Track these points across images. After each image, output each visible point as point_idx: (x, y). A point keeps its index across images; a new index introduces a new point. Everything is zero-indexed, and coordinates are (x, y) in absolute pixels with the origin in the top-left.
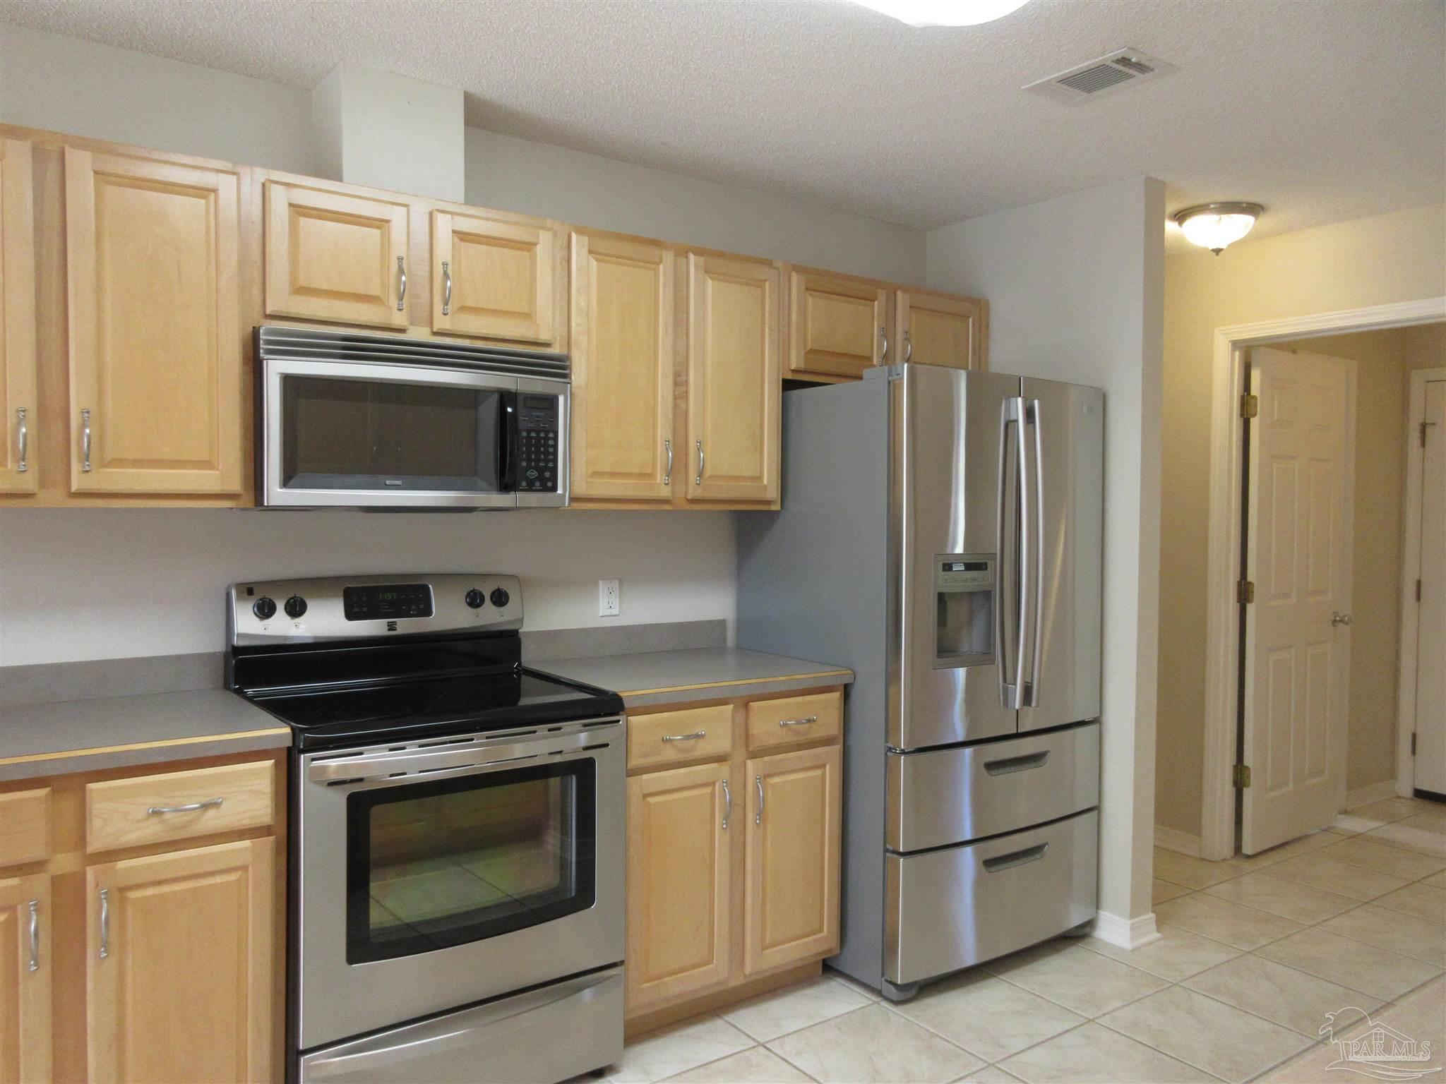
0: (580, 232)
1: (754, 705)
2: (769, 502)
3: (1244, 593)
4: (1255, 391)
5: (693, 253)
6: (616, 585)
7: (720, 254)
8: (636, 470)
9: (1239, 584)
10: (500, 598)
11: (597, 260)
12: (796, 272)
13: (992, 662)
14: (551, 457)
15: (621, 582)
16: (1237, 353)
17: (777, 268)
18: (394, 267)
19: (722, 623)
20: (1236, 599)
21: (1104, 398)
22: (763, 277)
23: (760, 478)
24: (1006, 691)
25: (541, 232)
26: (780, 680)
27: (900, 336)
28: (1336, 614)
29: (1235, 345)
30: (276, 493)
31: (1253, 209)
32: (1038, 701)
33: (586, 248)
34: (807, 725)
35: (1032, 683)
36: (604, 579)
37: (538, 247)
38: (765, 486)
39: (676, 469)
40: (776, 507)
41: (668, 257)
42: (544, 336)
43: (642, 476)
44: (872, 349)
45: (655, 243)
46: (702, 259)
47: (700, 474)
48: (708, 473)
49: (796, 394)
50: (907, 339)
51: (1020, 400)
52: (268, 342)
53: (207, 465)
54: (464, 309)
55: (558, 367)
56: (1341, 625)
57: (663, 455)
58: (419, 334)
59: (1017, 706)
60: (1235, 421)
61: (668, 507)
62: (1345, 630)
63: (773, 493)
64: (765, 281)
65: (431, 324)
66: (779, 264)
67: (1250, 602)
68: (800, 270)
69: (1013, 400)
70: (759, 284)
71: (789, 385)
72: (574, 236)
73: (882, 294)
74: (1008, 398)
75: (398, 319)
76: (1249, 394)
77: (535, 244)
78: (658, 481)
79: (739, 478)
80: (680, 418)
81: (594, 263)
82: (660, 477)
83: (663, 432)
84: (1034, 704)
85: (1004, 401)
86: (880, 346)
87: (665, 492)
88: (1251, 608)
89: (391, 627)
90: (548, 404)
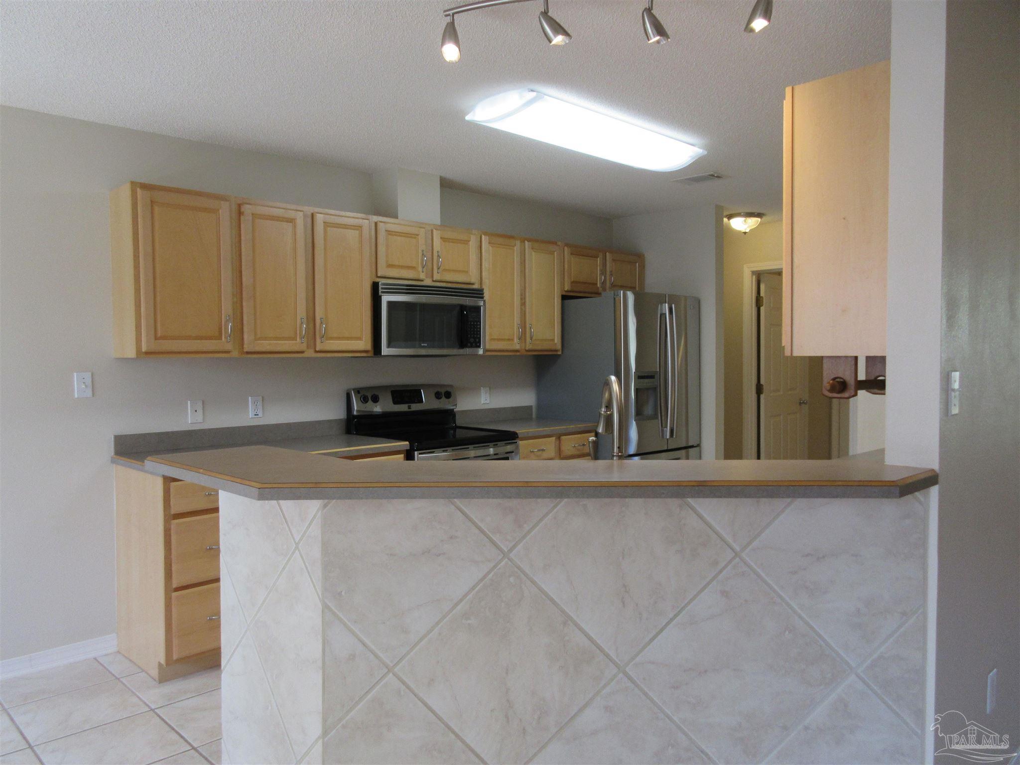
0: (485, 234)
1: (563, 438)
2: (556, 351)
3: (759, 389)
4: (762, 294)
5: (527, 240)
6: (488, 389)
7: (536, 241)
8: (507, 337)
9: (757, 385)
10: (448, 395)
11: (492, 246)
12: (567, 247)
13: (657, 418)
14: (479, 333)
15: (490, 389)
16: (754, 277)
17: (559, 246)
18: (420, 255)
19: (530, 408)
20: (755, 392)
21: (699, 302)
22: (555, 250)
23: (553, 340)
24: (663, 431)
25: (471, 236)
26: (572, 427)
27: (608, 273)
28: (800, 399)
29: (753, 273)
30: (385, 350)
31: (759, 215)
32: (676, 435)
33: (488, 241)
34: (582, 447)
35: (673, 427)
36: (483, 387)
37: (470, 242)
38: (556, 344)
39: (522, 337)
40: (560, 353)
41: (518, 243)
42: (473, 281)
43: (509, 340)
44: (597, 279)
45: (511, 237)
46: (530, 243)
47: (531, 338)
48: (534, 338)
49: (566, 302)
50: (611, 275)
51: (667, 305)
52: (382, 288)
53: (359, 339)
54: (445, 270)
55: (478, 293)
56: (803, 405)
57: (516, 331)
58: (428, 282)
59: (668, 437)
60: (754, 309)
61: (518, 354)
62: (805, 408)
63: (559, 347)
64: (555, 252)
65: (432, 277)
66: (559, 243)
67: (762, 394)
68: (567, 245)
69: (664, 304)
70: (552, 253)
71: (564, 298)
72: (483, 236)
73: (601, 255)
74: (662, 303)
75: (422, 276)
76: (760, 294)
77: (469, 241)
78: (515, 341)
79: (546, 340)
80: (523, 314)
81: (491, 248)
82: (516, 340)
83: (517, 320)
84: (674, 437)
85: (659, 305)
86: (601, 279)
87: (518, 347)
88: (762, 397)
89: (409, 407)
90: (477, 309)
